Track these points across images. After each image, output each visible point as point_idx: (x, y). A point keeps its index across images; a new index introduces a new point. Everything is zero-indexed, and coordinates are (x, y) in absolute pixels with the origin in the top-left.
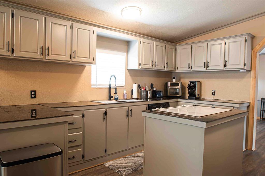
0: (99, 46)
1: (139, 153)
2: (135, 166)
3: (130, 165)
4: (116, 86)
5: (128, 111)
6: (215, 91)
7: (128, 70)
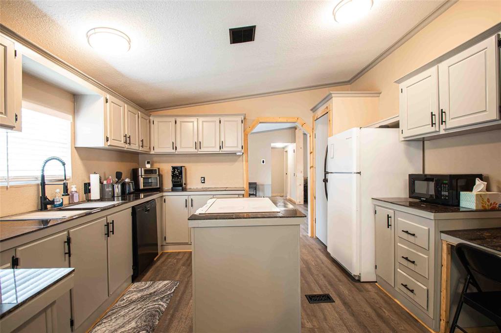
0: (26, 95)
1: (128, 296)
2: (145, 321)
3: (133, 324)
4: (67, 178)
5: (108, 225)
6: (204, 178)
7: (75, 147)
